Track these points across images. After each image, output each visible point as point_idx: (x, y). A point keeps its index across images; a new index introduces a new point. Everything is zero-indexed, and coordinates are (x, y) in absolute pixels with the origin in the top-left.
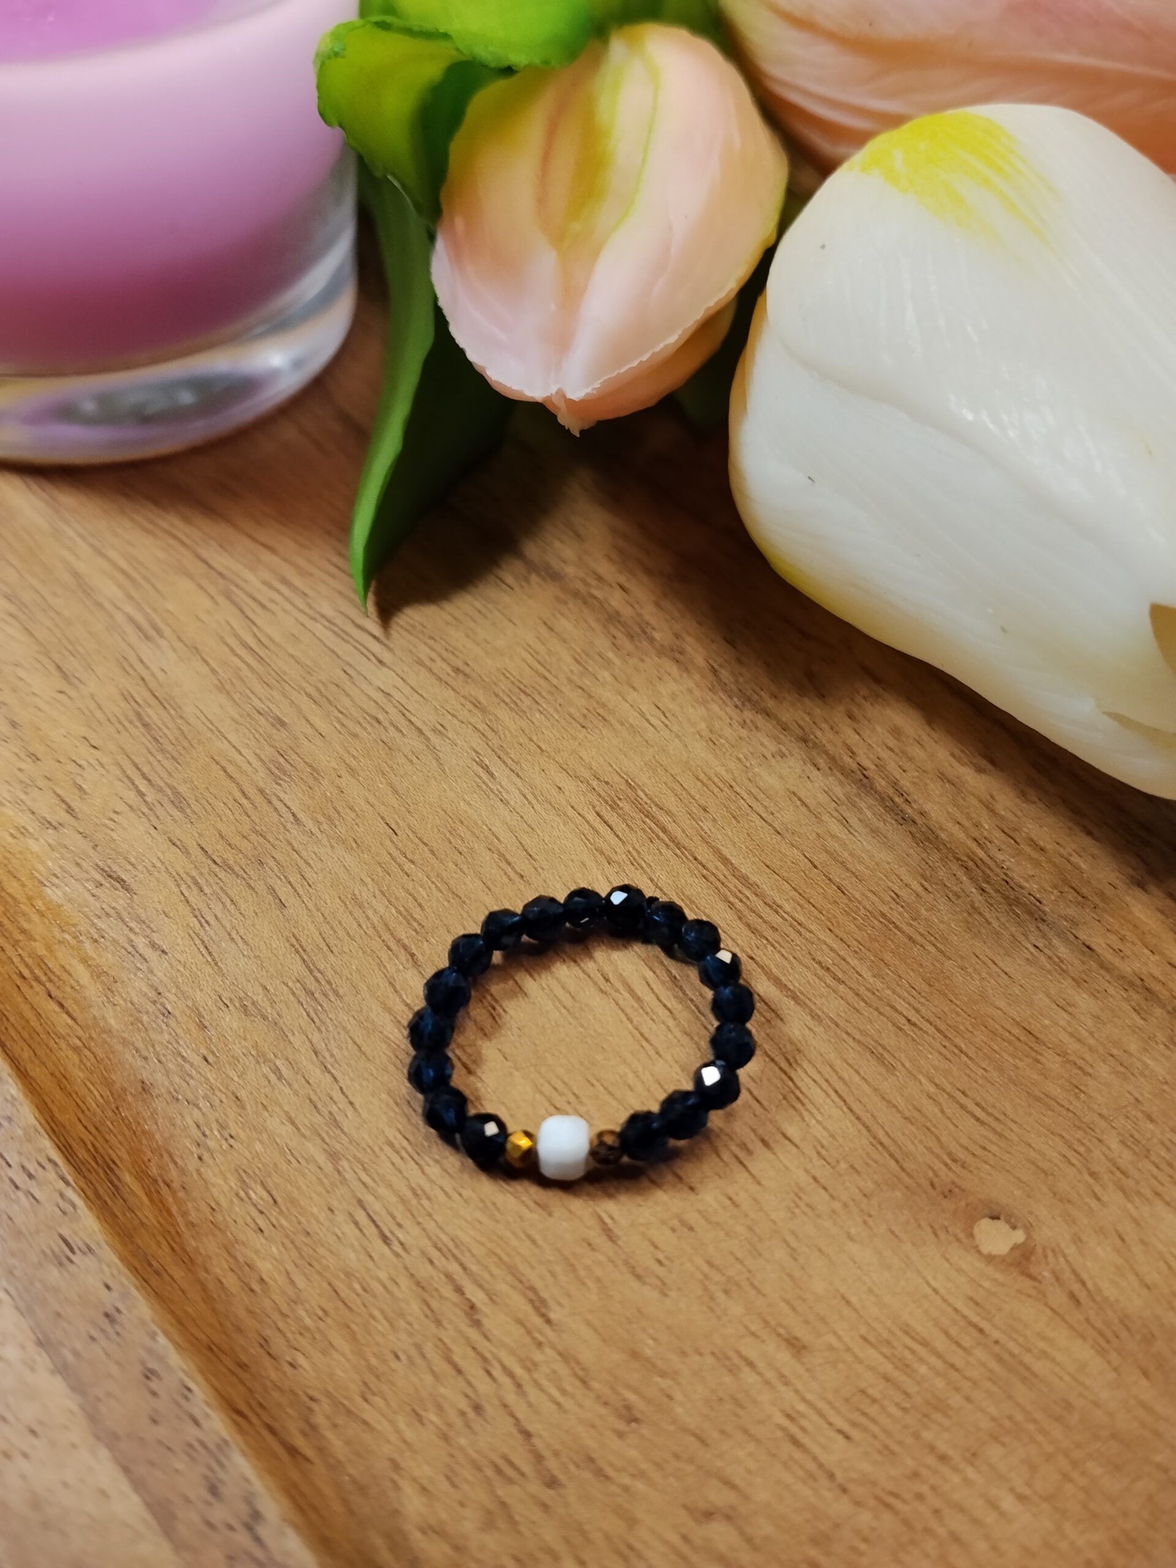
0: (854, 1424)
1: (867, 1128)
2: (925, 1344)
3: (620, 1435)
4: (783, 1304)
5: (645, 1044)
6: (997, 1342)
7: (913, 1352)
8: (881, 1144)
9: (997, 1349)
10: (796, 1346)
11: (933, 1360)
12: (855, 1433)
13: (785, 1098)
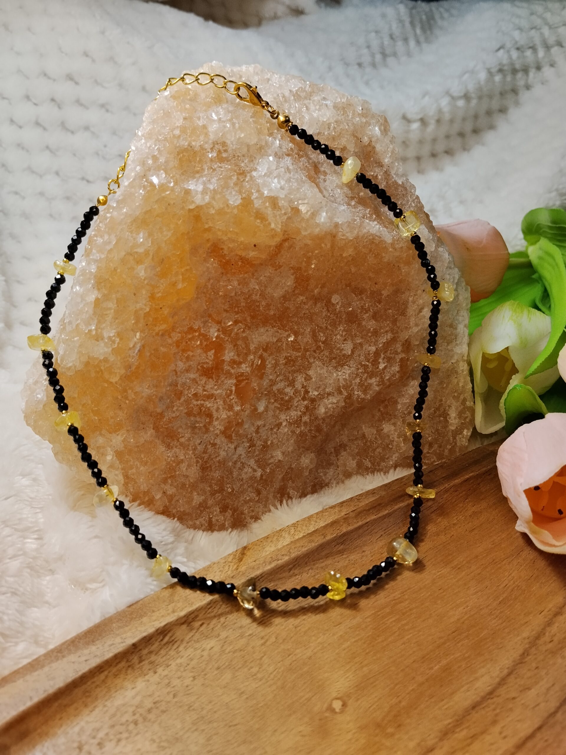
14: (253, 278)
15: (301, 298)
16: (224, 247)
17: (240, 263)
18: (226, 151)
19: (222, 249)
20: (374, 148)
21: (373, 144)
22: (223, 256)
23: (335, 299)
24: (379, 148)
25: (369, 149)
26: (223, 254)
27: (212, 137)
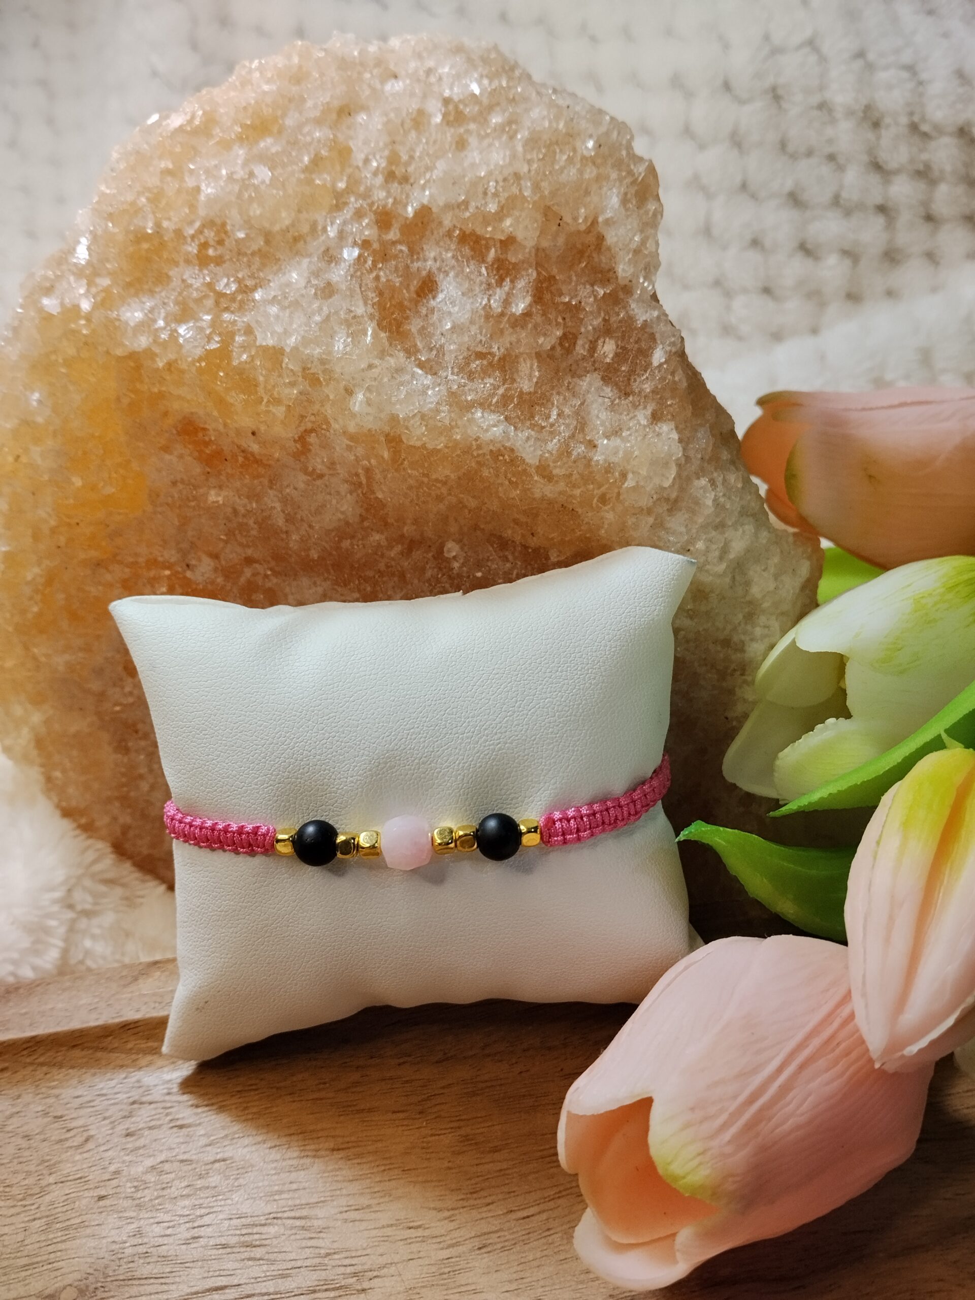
0: (68, 1199)
1: (140, 1279)
2: (64, 1241)
3: (127, 1129)
4: (116, 1203)
5: (237, 1216)
6: (43, 1266)
7: (66, 1235)
8: (131, 1279)
9: (41, 1265)
10: (101, 1198)
11: (59, 1240)
12: (66, 1197)
13: (176, 1256)
14: (271, 488)
15: (377, 537)
16: (207, 426)
17: (241, 459)
18: (221, 242)
19: (204, 429)
20: (601, 238)
21: (602, 229)
22: (207, 444)
23: (452, 549)
24: (612, 237)
25: (591, 239)
26: (207, 439)
27: (202, 212)
